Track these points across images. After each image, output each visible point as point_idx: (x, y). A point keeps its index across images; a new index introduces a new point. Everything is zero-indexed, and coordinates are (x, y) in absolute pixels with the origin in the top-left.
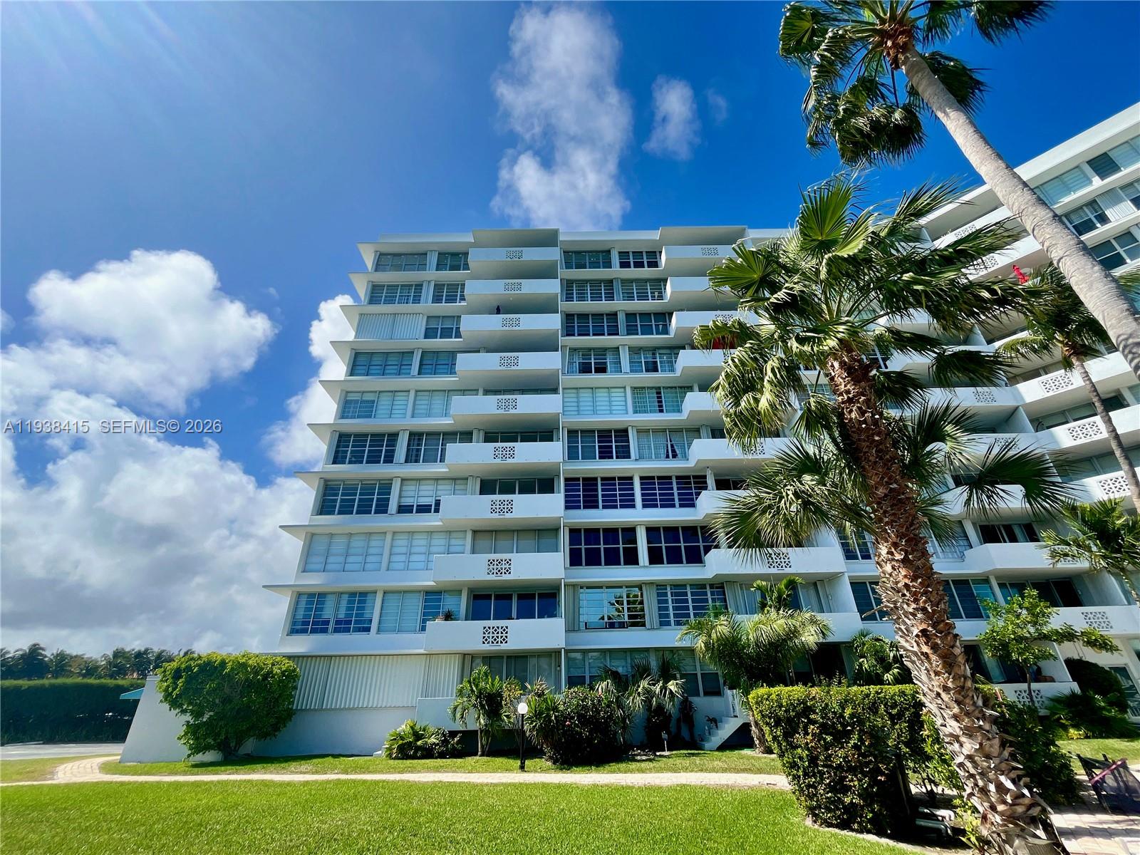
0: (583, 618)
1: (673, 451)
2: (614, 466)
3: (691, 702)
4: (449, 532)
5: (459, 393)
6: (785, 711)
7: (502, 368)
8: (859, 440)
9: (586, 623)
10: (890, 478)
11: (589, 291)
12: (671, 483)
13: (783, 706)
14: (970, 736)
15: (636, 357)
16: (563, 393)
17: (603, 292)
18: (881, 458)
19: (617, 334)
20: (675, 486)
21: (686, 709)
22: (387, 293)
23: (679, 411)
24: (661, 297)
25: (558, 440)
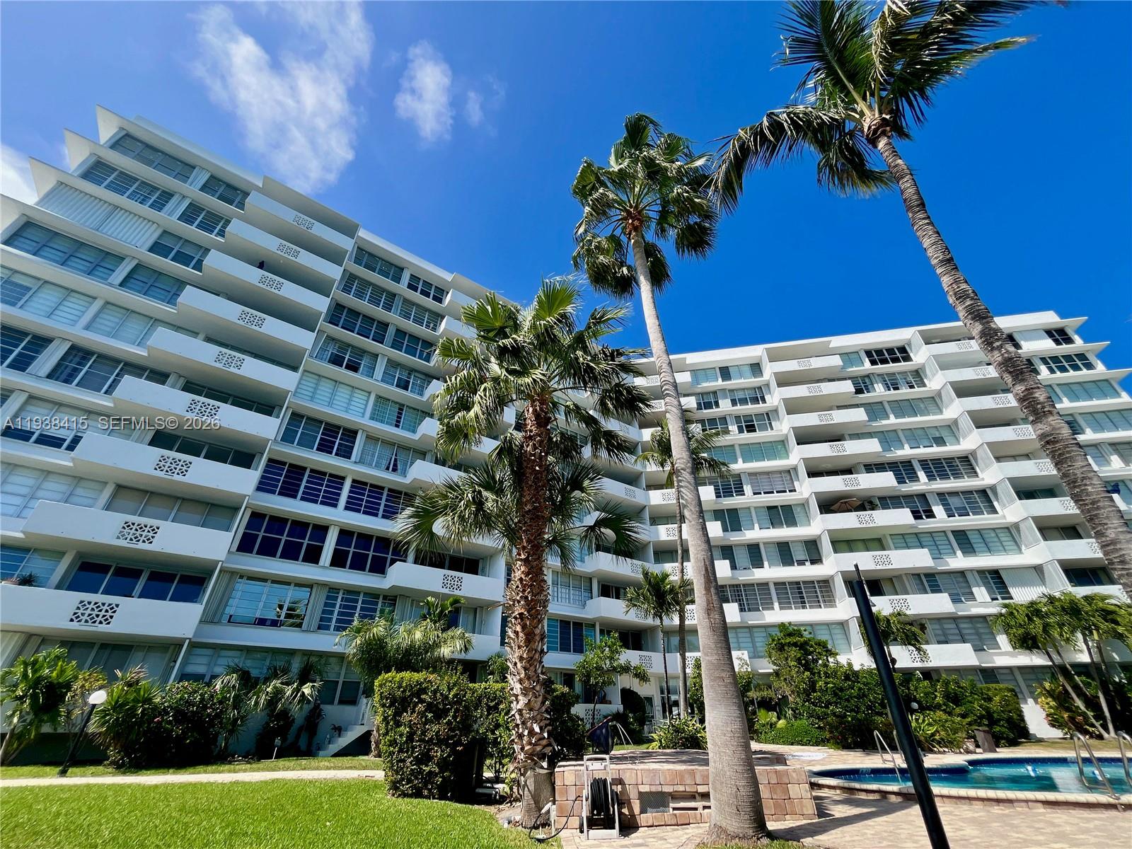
0: (230, 610)
1: (395, 465)
2: (330, 462)
3: (322, 710)
4: (77, 479)
5: (172, 327)
6: (402, 692)
7: (241, 322)
8: (527, 467)
9: (231, 616)
10: (536, 500)
11: (369, 294)
12: (382, 494)
13: (401, 687)
14: (525, 695)
15: (392, 369)
16: (303, 375)
17: (383, 300)
18: (536, 484)
19: (382, 343)
20: (384, 497)
21: (314, 716)
22: (115, 179)
23: (414, 432)
24: (434, 329)
25: (278, 417)
